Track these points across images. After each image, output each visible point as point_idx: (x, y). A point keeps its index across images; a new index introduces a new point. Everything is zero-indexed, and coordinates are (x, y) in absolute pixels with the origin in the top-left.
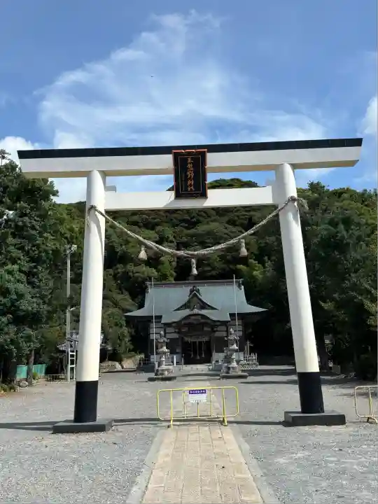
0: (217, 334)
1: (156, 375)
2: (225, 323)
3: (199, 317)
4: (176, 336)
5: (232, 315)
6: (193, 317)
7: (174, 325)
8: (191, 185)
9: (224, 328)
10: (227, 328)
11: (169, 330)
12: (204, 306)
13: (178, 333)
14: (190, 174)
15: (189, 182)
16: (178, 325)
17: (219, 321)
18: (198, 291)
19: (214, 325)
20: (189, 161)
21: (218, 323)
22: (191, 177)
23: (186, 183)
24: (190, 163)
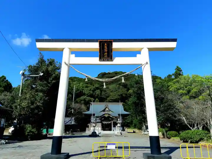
3: (108, 115)
6: (105, 115)
7: (99, 117)
8: (106, 55)
10: (117, 119)
11: (97, 119)
12: (110, 111)
13: (100, 120)
14: (106, 50)
17: (115, 116)
18: (108, 106)
19: (113, 118)
20: (106, 44)
22: (106, 51)
23: (104, 54)
24: (106, 46)
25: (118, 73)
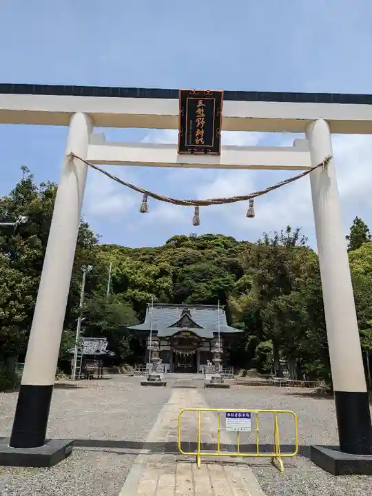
0: (202, 349)
1: (149, 380)
2: (209, 340)
3: (188, 334)
4: (168, 348)
5: (215, 334)
6: (183, 334)
7: (167, 338)
8: (200, 136)
9: (208, 344)
10: (210, 344)
11: (162, 343)
12: (193, 325)
13: (170, 345)
14: (201, 121)
15: (198, 132)
16: (171, 339)
17: (204, 338)
18: (189, 312)
19: (200, 341)
20: (200, 104)
21: (204, 340)
22: (201, 125)
23: (194, 133)
24: (201, 107)
25: (215, 238)
